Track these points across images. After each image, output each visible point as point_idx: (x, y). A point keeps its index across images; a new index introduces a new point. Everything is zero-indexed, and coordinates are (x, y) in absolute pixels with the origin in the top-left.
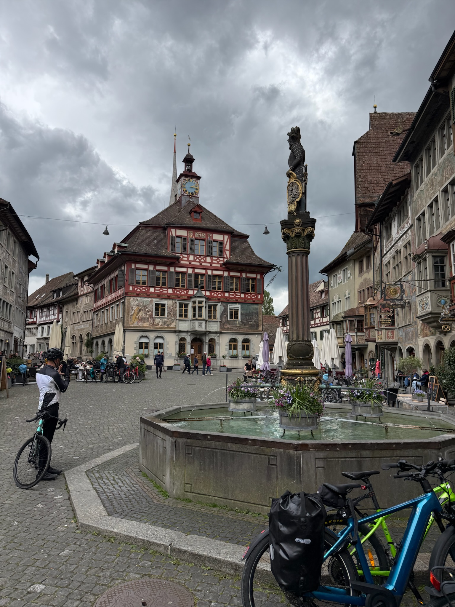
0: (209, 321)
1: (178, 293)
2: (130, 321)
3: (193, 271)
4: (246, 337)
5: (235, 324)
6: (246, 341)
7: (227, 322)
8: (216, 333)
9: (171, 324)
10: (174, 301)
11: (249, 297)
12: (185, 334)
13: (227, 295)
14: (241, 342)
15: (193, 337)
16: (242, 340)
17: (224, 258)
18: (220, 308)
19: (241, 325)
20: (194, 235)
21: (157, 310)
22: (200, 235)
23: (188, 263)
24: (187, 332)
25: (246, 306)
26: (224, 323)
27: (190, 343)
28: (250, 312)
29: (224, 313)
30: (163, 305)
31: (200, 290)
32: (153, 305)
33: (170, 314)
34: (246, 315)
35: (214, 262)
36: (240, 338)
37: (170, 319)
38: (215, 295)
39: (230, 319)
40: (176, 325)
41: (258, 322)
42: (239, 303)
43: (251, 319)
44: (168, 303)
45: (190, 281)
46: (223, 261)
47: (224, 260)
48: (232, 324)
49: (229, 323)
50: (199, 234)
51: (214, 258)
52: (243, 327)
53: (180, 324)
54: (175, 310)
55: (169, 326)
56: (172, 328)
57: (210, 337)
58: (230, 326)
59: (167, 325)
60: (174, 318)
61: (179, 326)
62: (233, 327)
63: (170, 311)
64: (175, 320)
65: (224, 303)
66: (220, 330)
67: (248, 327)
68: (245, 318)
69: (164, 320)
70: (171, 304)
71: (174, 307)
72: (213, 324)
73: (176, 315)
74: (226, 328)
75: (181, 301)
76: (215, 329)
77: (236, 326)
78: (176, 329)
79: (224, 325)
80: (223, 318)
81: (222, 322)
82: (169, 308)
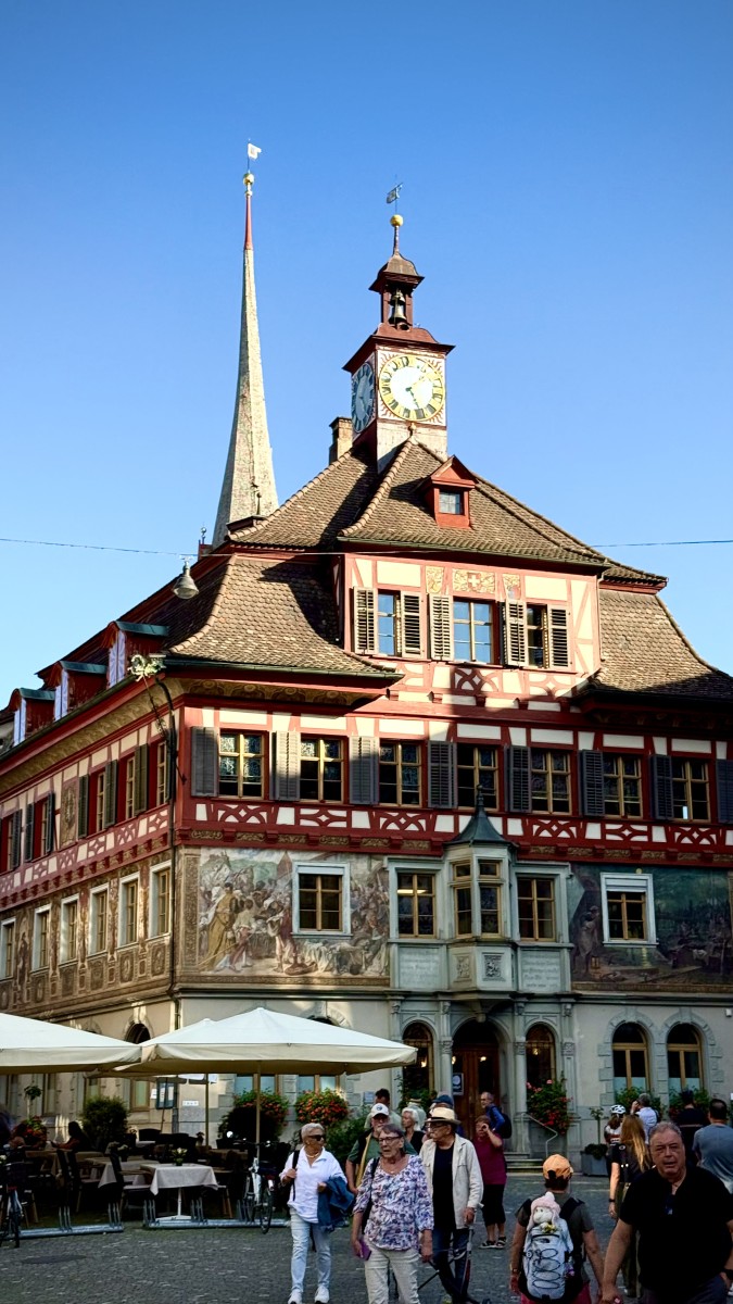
0: (524, 948)
1: (393, 826)
2: (202, 953)
3: (453, 731)
4: (686, 1016)
5: (635, 959)
6: (683, 1034)
7: (600, 948)
8: (557, 998)
9: (369, 963)
10: (375, 864)
11: (686, 840)
12: (425, 1006)
13: (593, 832)
14: (663, 1039)
15: (460, 1020)
16: (666, 1031)
17: (574, 675)
18: (565, 887)
19: (661, 962)
20: (448, 580)
21: (307, 902)
23: (427, 698)
24: (434, 996)
25: (674, 880)
26: (588, 957)
27: (447, 1049)
28: (695, 904)
29: (586, 909)
30: (334, 881)
31: (481, 814)
32: (291, 884)
33: (363, 920)
34: (680, 922)
35: (534, 691)
36: (658, 1021)
37: (363, 943)
38: (545, 834)
39: (612, 935)
40: (387, 968)
42: (646, 867)
43: (699, 939)
44: (351, 871)
45: (440, 777)
46: (572, 687)
47: (574, 682)
48: (622, 962)
49: (613, 956)
50: (469, 575)
52: (670, 972)
53: (404, 964)
54: (382, 903)
55: (358, 973)
56: (371, 981)
57: (531, 1018)
58: (613, 969)
59: (352, 966)
60: (379, 937)
61: (402, 970)
62: (628, 972)
63: (363, 908)
64: (383, 946)
65: (582, 869)
66: (573, 988)
67: (689, 972)
68: (675, 931)
69: (338, 948)
70: (363, 876)
71: (377, 889)
72: (541, 960)
73: (388, 923)
74: (597, 977)
75: (404, 860)
76: (551, 982)
77: (639, 968)
78: (388, 985)
79: (587, 963)
80: (581, 934)
81: (581, 950)
82: (356, 893)
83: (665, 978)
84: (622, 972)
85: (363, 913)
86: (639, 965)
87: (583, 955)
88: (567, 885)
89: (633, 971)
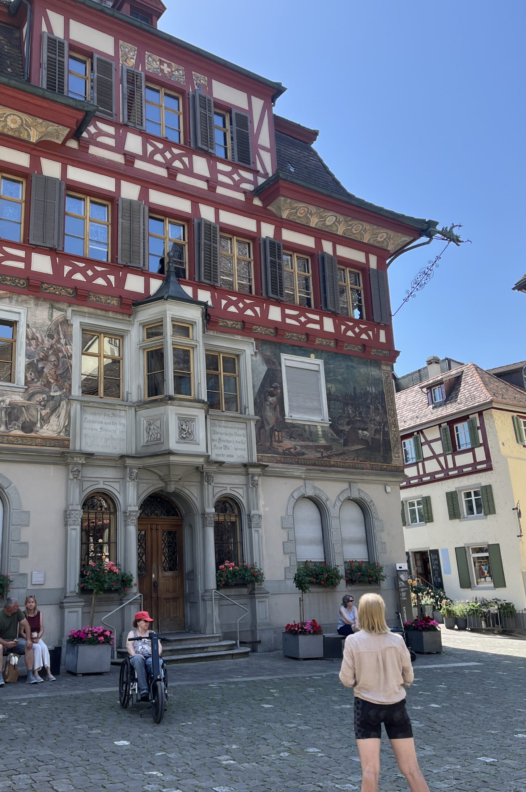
0: (213, 418)
1: (78, 277)
3: (144, 195)
4: (355, 491)
5: (312, 436)
8: (245, 469)
9: (45, 420)
10: (57, 315)
11: (350, 333)
12: (110, 473)
13: (275, 314)
14: (337, 513)
15: (147, 489)
17: (256, 172)
18: (250, 364)
19: (334, 440)
20: (140, 59)
22: (165, 68)
23: (119, 158)
24: (119, 461)
25: (341, 366)
26: (272, 430)
27: (134, 520)
28: (358, 391)
31: (172, 280)
33: (40, 373)
34: (346, 404)
35: (221, 178)
36: (332, 497)
37: (39, 397)
38: (232, 309)
39: (292, 411)
40: (67, 429)
41: (386, 434)
42: (319, 352)
43: (362, 421)
44: (29, 318)
46: (254, 183)
47: (255, 179)
48: (301, 437)
49: (293, 430)
50: (162, 63)
51: (221, 166)
52: (342, 449)
53: (86, 425)
54: (64, 357)
55: (31, 431)
56: (47, 441)
57: (220, 489)
58: (294, 443)
59: (24, 423)
60: (58, 393)
61: (84, 431)
62: (306, 447)
63: (42, 360)
64: (64, 403)
65: (265, 347)
66: (258, 460)
67: (357, 450)
68: (344, 412)
69: (8, 401)
70: (43, 325)
71: (58, 341)
72: (229, 431)
73: (70, 379)
74: (280, 450)
75: (90, 315)
76: (239, 453)
77: (316, 444)
78: (68, 447)
79: (271, 437)
80: (265, 408)
81: (265, 423)
82: (33, 342)
83: (338, 455)
84: (301, 446)
85: (40, 365)
86: (316, 441)
87: (267, 428)
88: (252, 361)
89: (311, 447)
